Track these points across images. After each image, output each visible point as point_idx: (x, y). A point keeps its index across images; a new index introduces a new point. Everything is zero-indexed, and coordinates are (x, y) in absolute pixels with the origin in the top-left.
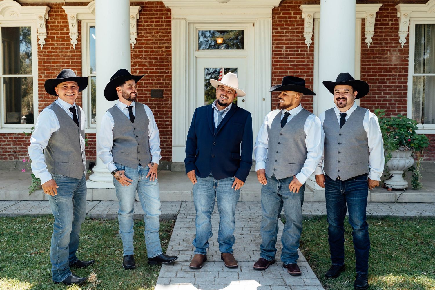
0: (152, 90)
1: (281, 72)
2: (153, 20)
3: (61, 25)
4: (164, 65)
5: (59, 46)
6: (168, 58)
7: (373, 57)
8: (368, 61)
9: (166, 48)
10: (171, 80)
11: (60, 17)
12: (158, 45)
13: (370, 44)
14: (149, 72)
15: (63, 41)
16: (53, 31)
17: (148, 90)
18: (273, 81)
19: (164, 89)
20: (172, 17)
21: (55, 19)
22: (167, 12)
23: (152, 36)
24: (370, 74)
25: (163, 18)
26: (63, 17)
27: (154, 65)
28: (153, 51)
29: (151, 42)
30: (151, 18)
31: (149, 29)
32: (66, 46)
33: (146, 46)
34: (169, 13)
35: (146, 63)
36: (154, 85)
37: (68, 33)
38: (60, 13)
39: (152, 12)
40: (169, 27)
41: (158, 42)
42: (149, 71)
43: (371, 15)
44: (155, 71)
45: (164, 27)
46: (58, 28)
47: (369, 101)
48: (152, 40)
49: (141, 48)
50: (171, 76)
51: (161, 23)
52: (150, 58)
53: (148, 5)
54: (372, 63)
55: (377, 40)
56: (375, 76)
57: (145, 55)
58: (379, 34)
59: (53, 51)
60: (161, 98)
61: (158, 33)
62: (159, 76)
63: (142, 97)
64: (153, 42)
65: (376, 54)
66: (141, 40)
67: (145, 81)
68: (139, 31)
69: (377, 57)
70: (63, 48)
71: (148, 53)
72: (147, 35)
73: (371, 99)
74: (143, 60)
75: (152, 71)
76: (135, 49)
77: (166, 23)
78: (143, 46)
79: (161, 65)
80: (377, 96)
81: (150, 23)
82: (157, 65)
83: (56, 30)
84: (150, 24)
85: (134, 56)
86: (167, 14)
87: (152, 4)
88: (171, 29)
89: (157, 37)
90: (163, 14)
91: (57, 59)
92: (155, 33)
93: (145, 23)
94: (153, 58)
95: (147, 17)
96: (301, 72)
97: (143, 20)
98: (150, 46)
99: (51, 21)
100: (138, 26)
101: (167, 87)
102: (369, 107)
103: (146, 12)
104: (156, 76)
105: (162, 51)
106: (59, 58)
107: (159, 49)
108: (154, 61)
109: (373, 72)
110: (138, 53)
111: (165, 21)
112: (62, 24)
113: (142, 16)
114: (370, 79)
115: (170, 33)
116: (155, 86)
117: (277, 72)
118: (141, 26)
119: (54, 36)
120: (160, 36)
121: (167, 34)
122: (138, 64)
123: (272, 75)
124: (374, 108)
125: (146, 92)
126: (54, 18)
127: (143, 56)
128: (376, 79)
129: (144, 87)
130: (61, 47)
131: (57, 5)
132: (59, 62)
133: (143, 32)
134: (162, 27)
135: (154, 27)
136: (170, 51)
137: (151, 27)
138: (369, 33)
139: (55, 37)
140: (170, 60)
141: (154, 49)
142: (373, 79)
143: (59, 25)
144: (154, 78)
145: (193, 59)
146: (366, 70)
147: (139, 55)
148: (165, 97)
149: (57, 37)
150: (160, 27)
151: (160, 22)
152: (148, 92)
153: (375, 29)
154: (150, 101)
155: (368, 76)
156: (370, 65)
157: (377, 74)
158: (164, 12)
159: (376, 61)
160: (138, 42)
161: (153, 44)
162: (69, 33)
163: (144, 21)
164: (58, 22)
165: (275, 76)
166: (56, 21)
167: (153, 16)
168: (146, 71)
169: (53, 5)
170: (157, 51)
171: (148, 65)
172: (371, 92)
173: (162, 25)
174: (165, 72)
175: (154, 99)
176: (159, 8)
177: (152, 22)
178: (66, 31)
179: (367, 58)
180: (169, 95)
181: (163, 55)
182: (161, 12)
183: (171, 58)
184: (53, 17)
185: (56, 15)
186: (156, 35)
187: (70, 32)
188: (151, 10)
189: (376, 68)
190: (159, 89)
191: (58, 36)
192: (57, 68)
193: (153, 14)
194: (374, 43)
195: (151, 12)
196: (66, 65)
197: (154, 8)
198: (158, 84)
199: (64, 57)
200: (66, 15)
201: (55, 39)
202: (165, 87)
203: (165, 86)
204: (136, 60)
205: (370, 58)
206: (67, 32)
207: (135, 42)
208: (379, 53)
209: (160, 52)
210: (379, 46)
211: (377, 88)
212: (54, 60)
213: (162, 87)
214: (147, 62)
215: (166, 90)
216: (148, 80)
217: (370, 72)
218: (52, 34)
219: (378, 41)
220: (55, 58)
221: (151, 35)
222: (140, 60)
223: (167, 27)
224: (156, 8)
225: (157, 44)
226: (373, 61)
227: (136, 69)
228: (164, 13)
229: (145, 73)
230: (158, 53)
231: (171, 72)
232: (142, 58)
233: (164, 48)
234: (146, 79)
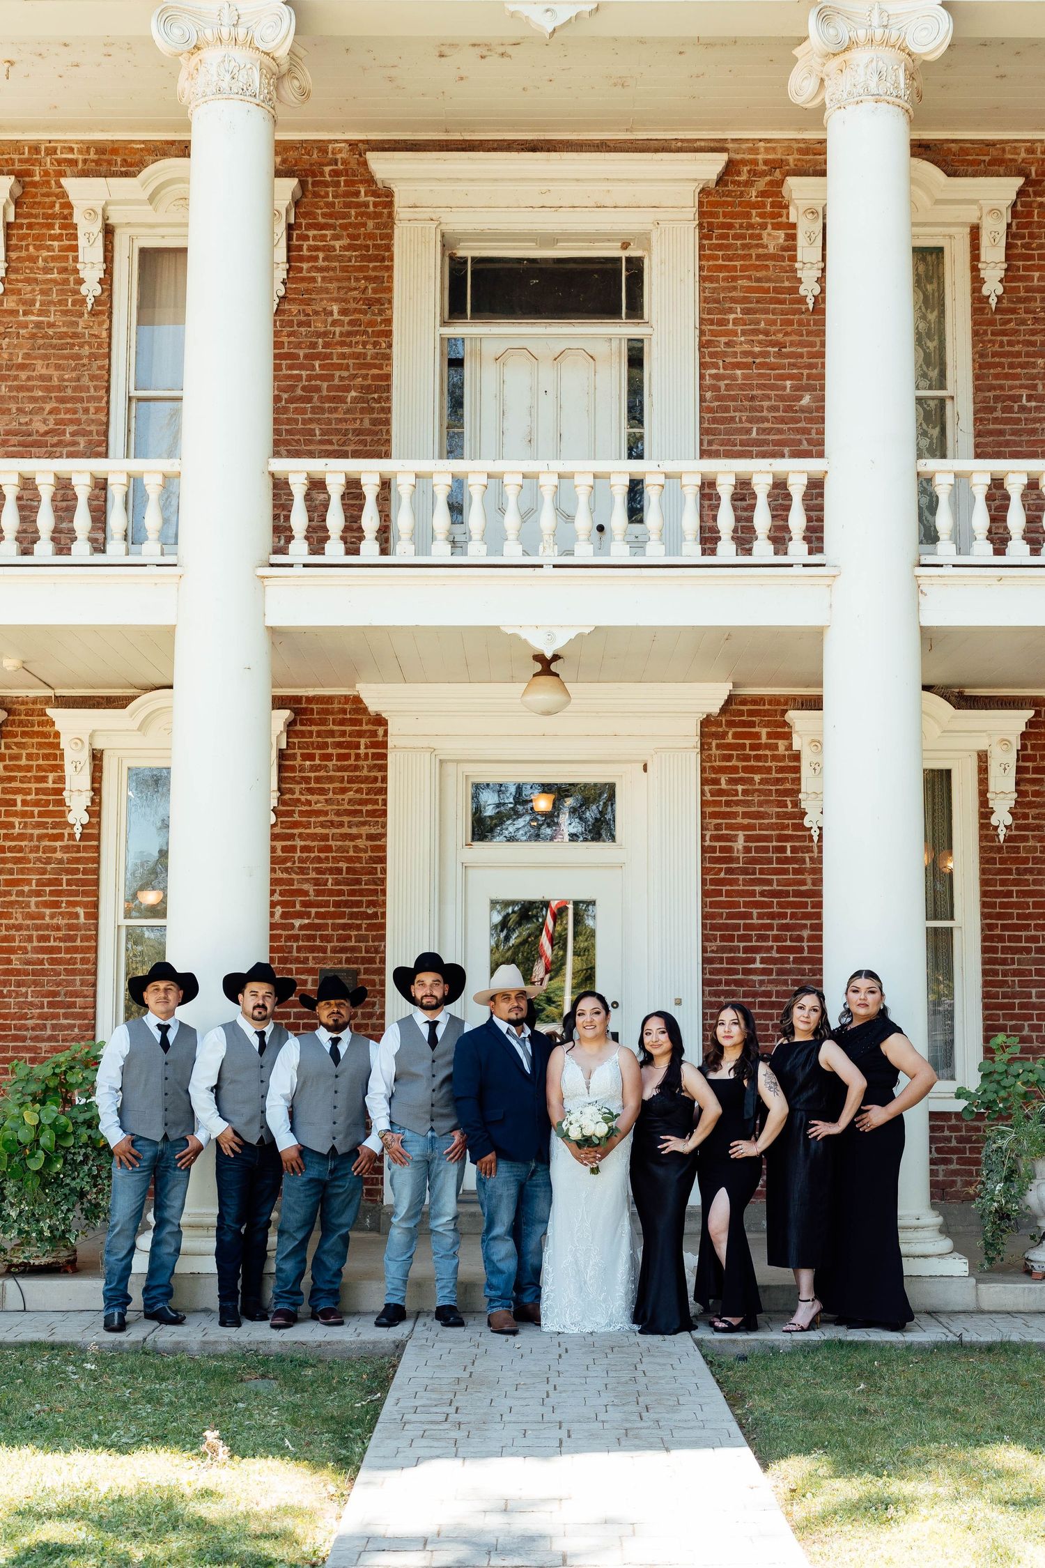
1: (730, 916)
2: (330, 751)
3: (37, 765)
4: (361, 893)
5: (30, 831)
6: (376, 868)
7: (1017, 869)
8: (1003, 883)
9: (371, 837)
10: (382, 938)
11: (35, 740)
12: (345, 830)
13: (1004, 829)
14: (313, 915)
15: (41, 814)
16: (13, 784)
17: (310, 971)
18: (707, 944)
19: (362, 967)
20: (390, 744)
21: (21, 746)
22: (375, 728)
23: (326, 800)
24: (1010, 922)
25: (362, 747)
26: (47, 741)
27: (331, 893)
28: (328, 849)
29: (322, 819)
30: (325, 746)
31: (318, 780)
32: (50, 831)
33: (308, 831)
34: (381, 731)
35: (305, 887)
36: (329, 954)
37: (59, 791)
38: (36, 728)
39: (328, 728)
40: (379, 774)
41: (346, 819)
42: (313, 910)
43: (1005, 742)
44: (332, 909)
45: (365, 773)
46: (29, 774)
47: (1012, 1006)
48: (326, 813)
49: (291, 837)
50: (383, 926)
51: (355, 760)
52: (319, 871)
53: (315, 707)
54: (1014, 888)
55: (1025, 816)
56: (1027, 927)
57: (301, 860)
58: (1033, 799)
59: (9, 847)
61: (343, 791)
62: (344, 927)
64: (328, 818)
65: (1026, 861)
66: (290, 813)
67: (301, 943)
68: (284, 786)
69: (1030, 871)
70: (40, 838)
71: (312, 855)
72: (309, 797)
73: (1017, 1001)
74: (294, 876)
75: (322, 910)
77: (370, 762)
78: (296, 831)
79: (352, 893)
80: (1034, 991)
81: (320, 760)
82: (340, 893)
83: (21, 782)
84: (319, 765)
86: (374, 734)
87: (327, 703)
88: (384, 779)
89: (343, 805)
90: (360, 734)
91: (21, 871)
92: (334, 793)
93: (304, 760)
94: (327, 869)
95: (312, 743)
96: (793, 916)
97: (298, 752)
98: (319, 830)
99: (7, 752)
100: (281, 768)
101: (372, 961)
102: (1011, 1026)
103: (309, 728)
104: (335, 927)
105: (355, 847)
106: (28, 869)
107: (347, 843)
108: (330, 878)
109: (1019, 917)
110: (279, 853)
111: (366, 755)
112: (41, 762)
113: (296, 740)
114: (1011, 939)
115: (384, 791)
116: (332, 958)
117: (721, 915)
118: (292, 769)
119: (15, 800)
120: (350, 801)
121: (372, 796)
122: (278, 888)
123: (704, 926)
124: (1026, 1028)
126: (16, 744)
127: (297, 865)
128: (1029, 939)
129: (297, 960)
130: (36, 832)
131: (27, 703)
132: (29, 882)
133: (297, 788)
134: (357, 774)
135: (331, 773)
136: (383, 848)
137: (322, 773)
138: (1002, 796)
139: (19, 803)
140: (380, 875)
141: (331, 843)
142: (1019, 939)
143: (32, 766)
144: (330, 932)
145: (454, 873)
146: (998, 910)
149: (24, 803)
150: (351, 774)
151: (353, 758)
152: (310, 978)
153: (1017, 783)
155: (1004, 927)
156: (1009, 894)
157: (1033, 923)
158: (365, 727)
159: (1026, 883)
160: (280, 819)
161: (328, 827)
162: (64, 789)
163: (302, 755)
164: (29, 756)
165: (713, 927)
166: (24, 752)
167: (330, 740)
168: (303, 909)
169: (18, 702)
170: (341, 846)
171: (311, 893)
172: (1016, 979)
173: (356, 768)
174: (365, 912)
176: (348, 716)
177: (327, 757)
178: (54, 782)
179: (1000, 872)
180: (378, 987)
181: (359, 859)
182: (357, 728)
183: (384, 871)
184: (15, 740)
185: (24, 734)
186: (339, 797)
187: (67, 786)
188: (323, 722)
189: (1027, 903)
190: (345, 966)
191: (29, 798)
192: (21, 899)
193: (331, 733)
194: (1018, 828)
195: (323, 728)
196: (48, 889)
197: (332, 713)
198: (343, 950)
199: (45, 864)
200: (57, 735)
201: (19, 807)
202: (364, 961)
203: (363, 957)
204: (273, 876)
205: (1009, 872)
206: (56, 786)
207: (273, 819)
208: (1034, 858)
209: (351, 850)
210: (1034, 837)
211: (1033, 968)
212: (13, 874)
213: (355, 961)
214: (307, 880)
215: (367, 971)
216: (313, 938)
217: (1010, 916)
218: (9, 793)
219: (1031, 821)
220: (15, 867)
221: (322, 798)
222: (285, 876)
223: (372, 774)
224: (341, 716)
225: (341, 825)
226: (1017, 883)
227: (273, 905)
228: (365, 731)
229: (300, 915)
230: (345, 854)
231: (384, 915)
232: (291, 868)
233: (364, 837)
234: (303, 935)
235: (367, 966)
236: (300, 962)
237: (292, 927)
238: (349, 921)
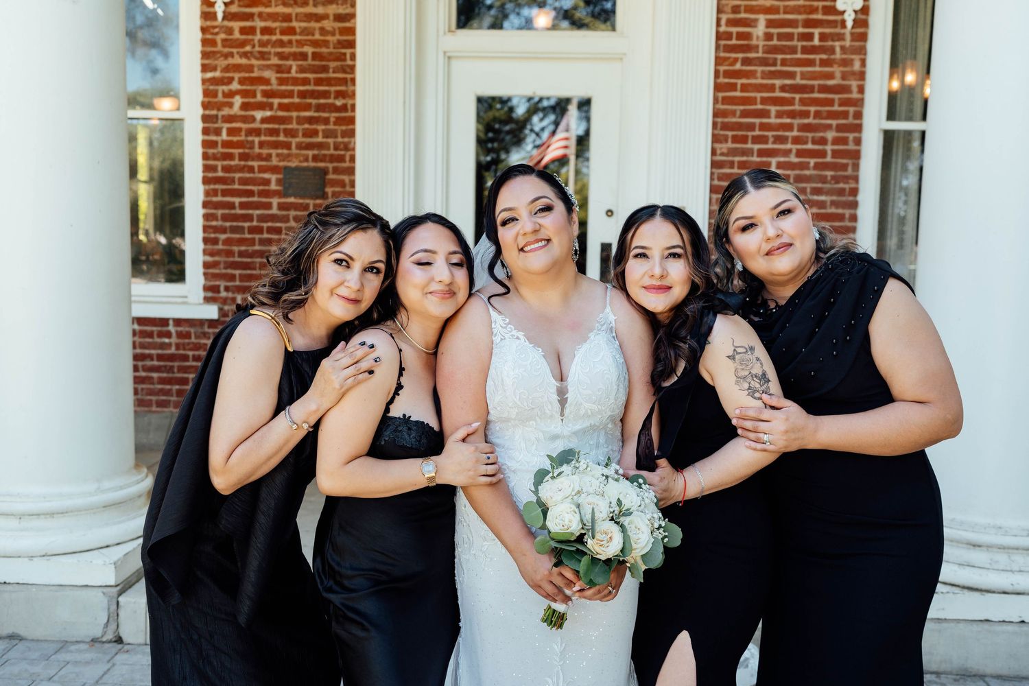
0: (286, 168)
1: (745, 114)
4: (329, 82)
6: (345, 54)
9: (339, 18)
10: (352, 133)
12: (310, 9)
14: (275, 106)
17: (274, 170)
18: (717, 146)
19: (330, 166)
27: (296, 81)
28: (291, 31)
33: (268, 10)
35: (267, 74)
36: (294, 151)
42: (276, 101)
44: (296, 100)
49: (250, 17)
50: (352, 121)
52: (282, 56)
57: (262, 44)
60: (317, 198)
62: (311, 120)
63: (250, 193)
67: (263, 138)
71: (274, 38)
74: (254, 62)
75: (286, 101)
76: (226, 23)
78: (254, 10)
79: (319, 82)
82: (305, 82)
85: (224, 46)
94: (290, 54)
96: (818, 115)
98: (281, 9)
101: (341, 159)
104: (301, 121)
105: (322, 28)
107: (313, 24)
108: (294, 65)
110: (237, 35)
116: (297, 156)
117: (733, 113)
122: (237, 76)
123: (715, 125)
125: (266, 176)
127: (257, 49)
129: (259, 157)
136: (352, 31)
140: (349, 62)
141: (295, 24)
144: (294, 126)
145: (434, 62)
147: (243, 44)
148: (334, 194)
152: (273, 178)
154: (282, 207)
161: (291, 6)
165: (725, 127)
168: (265, 100)
170: (305, 28)
171: (274, 81)
174: (333, 105)
175: (292, 200)
180: (348, 189)
181: (325, 43)
183: (353, 57)
190: (312, 164)
198: (309, 146)
202: (333, 159)
203: (332, 155)
204: (231, 61)
209: (317, 33)
213: (322, 159)
214: (268, 67)
215: (336, 170)
216: (274, 132)
222: (244, 61)
227: (231, 94)
229: (261, 106)
230: (310, 37)
231: (353, 107)
232: (251, 53)
233: (331, 18)
234: (266, 129)
235: (335, 164)
236: (262, 159)
237: (253, 119)
238: (316, 114)
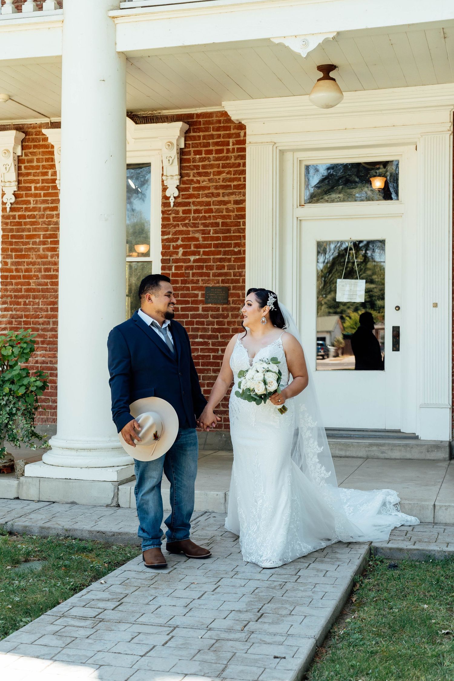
0: (207, 287)
2: (211, 148)
3: (42, 165)
4: (231, 238)
5: (39, 206)
6: (240, 222)
9: (237, 202)
10: (243, 267)
11: (41, 150)
12: (221, 198)
14: (201, 253)
15: (45, 195)
16: (30, 178)
17: (200, 289)
19: (231, 285)
20: (247, 142)
21: (33, 154)
22: (239, 131)
23: (209, 180)
25: (231, 144)
26: (47, 150)
27: (213, 239)
28: (211, 211)
29: (206, 192)
30: (208, 145)
31: (204, 167)
32: (50, 205)
33: (198, 200)
34: (242, 134)
35: (197, 235)
36: (211, 277)
37: (54, 181)
38: (41, 143)
39: (210, 133)
40: (241, 161)
41: (221, 191)
42: (202, 250)
44: (213, 249)
45: (233, 161)
46: (38, 171)
48: (209, 188)
49: (188, 204)
50: (243, 259)
51: (227, 153)
52: (205, 225)
53: (201, 120)
57: (195, 219)
59: (28, 216)
60: (224, 304)
61: (219, 173)
62: (221, 260)
63: (187, 302)
64: (210, 191)
66: (187, 189)
67: (194, 271)
68: (183, 172)
70: (45, 209)
71: (201, 215)
72: (198, 178)
74: (190, 229)
75: (207, 250)
76: (175, 208)
77: (236, 154)
78: (191, 200)
79: (225, 238)
81: (205, 154)
82: (218, 238)
83: (34, 176)
84: (205, 157)
85: (174, 221)
86: (238, 135)
87: (209, 117)
88: (244, 165)
89: (219, 182)
90: (229, 136)
91: (35, 230)
92: (214, 175)
93: (195, 155)
94: (209, 223)
95: (200, 143)
97: (192, 150)
98: (205, 199)
99: (26, 158)
100: (181, 161)
101: (237, 281)
103: (198, 134)
104: (215, 260)
105: (227, 209)
106: (38, 228)
107: (222, 207)
108: (212, 229)
110: (181, 214)
111: (233, 149)
112: (44, 163)
113: (190, 142)
115: (244, 172)
116: (213, 280)
118: (188, 161)
119: (31, 187)
120: (224, 179)
121: (237, 176)
122: (180, 237)
125: (196, 292)
126: (31, 153)
127: (192, 221)
129: (192, 282)
130: (43, 206)
131: (36, 128)
132: (39, 236)
133: (191, 173)
134: (228, 162)
135: (212, 162)
136: (244, 209)
137: (207, 163)
139: (33, 189)
140: (242, 227)
141: (212, 207)
143: (39, 166)
144: (212, 264)
145: (291, 224)
147: (184, 219)
148: (233, 301)
149: (36, 188)
150: (224, 162)
151: (225, 151)
152: (200, 293)
154: (204, 309)
158: (232, 131)
160: (181, 193)
161: (210, 197)
162: (56, 179)
163: (194, 151)
164: (38, 160)
166: (35, 158)
167: (211, 141)
168: (196, 249)
169: (31, 127)
170: (218, 209)
171: (200, 239)
173: (227, 158)
174: (233, 251)
175: (210, 305)
176: (222, 125)
177: (209, 152)
178: (52, 176)
180: (241, 298)
181: (229, 217)
182: (228, 132)
183: (244, 224)
184: (30, 150)
185: (35, 147)
186: (217, 177)
187: (58, 177)
188: (207, 130)
190: (221, 285)
191: (38, 185)
192: (34, 246)
193: (212, 137)
195: (207, 133)
196: (49, 240)
197: (212, 124)
198: (220, 275)
199: (48, 225)
200: (53, 147)
201: (33, 191)
202: (233, 281)
203: (232, 279)
204: (177, 229)
206: (53, 177)
207: (176, 193)
209: (224, 211)
212: (30, 232)
213: (227, 281)
214: (198, 231)
215: (234, 288)
216: (201, 267)
218: (27, 183)
220: (31, 227)
221: (206, 178)
222: (184, 229)
223: (237, 161)
224: (217, 125)
225: (218, 195)
227: (178, 247)
228: (233, 134)
229: (194, 253)
230: (221, 214)
231: (244, 251)
232: (188, 224)
233: (232, 203)
234: (196, 266)
235: (234, 285)
236: (194, 283)
237: (189, 260)
238: (224, 257)
